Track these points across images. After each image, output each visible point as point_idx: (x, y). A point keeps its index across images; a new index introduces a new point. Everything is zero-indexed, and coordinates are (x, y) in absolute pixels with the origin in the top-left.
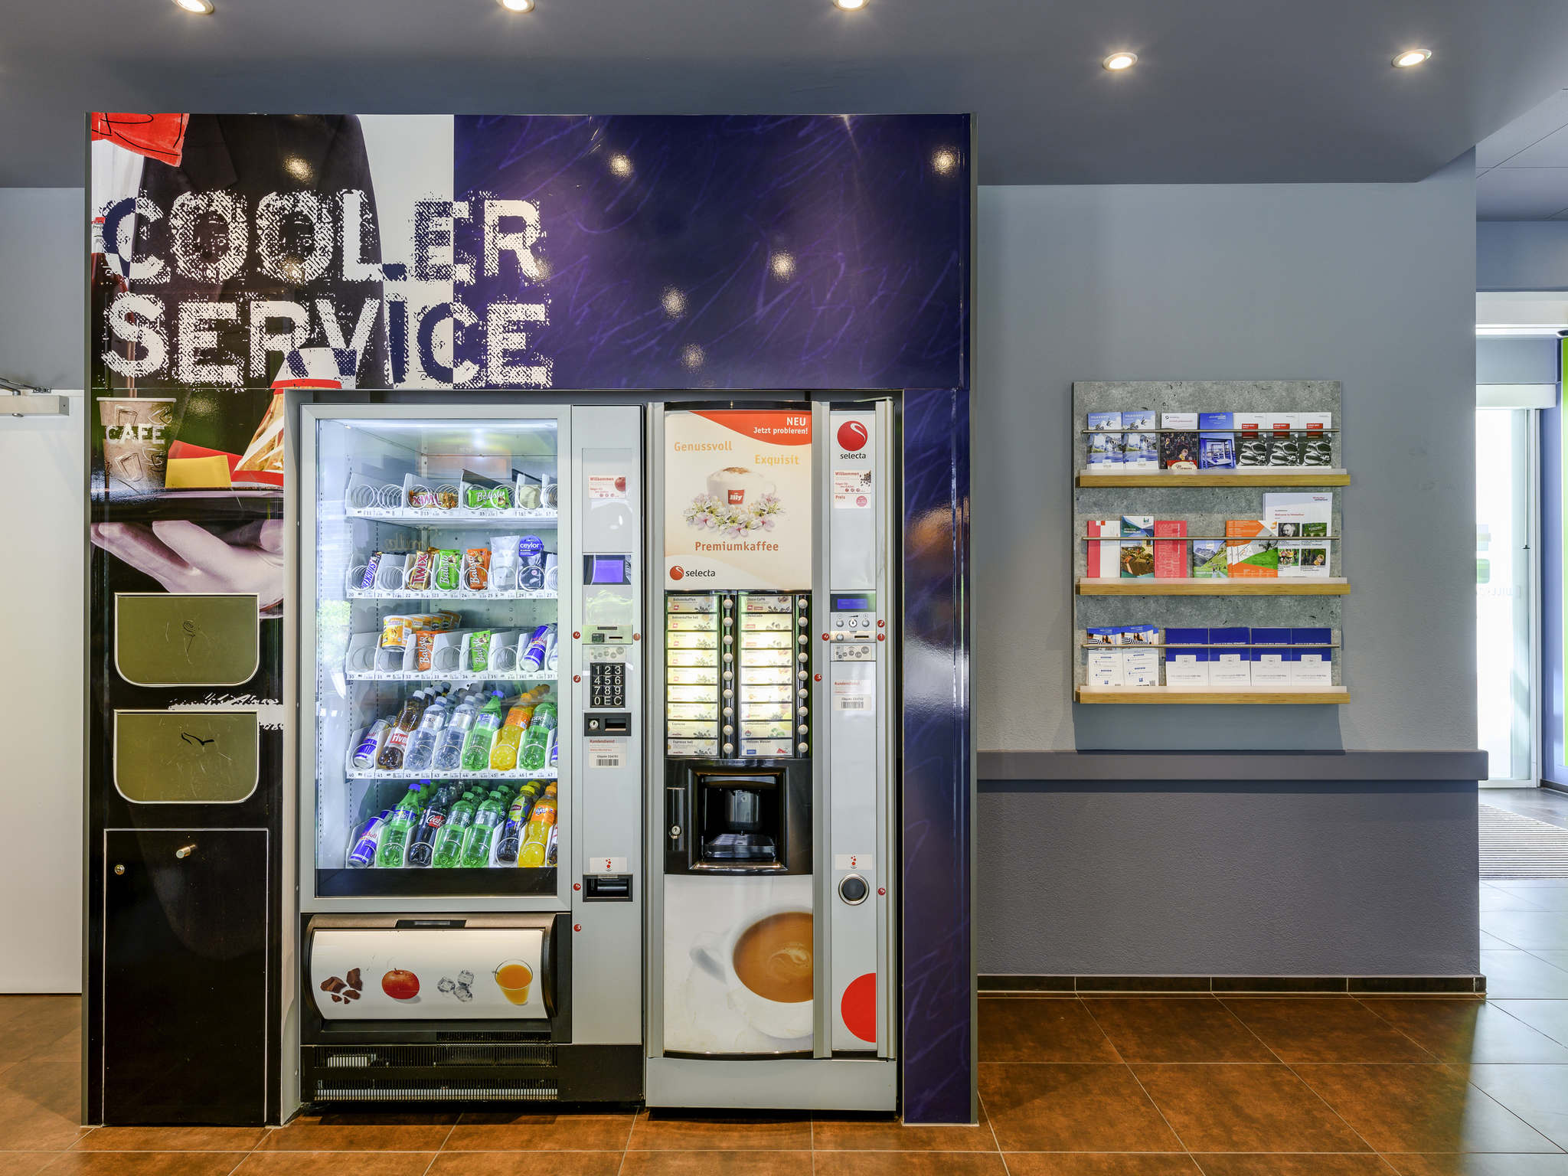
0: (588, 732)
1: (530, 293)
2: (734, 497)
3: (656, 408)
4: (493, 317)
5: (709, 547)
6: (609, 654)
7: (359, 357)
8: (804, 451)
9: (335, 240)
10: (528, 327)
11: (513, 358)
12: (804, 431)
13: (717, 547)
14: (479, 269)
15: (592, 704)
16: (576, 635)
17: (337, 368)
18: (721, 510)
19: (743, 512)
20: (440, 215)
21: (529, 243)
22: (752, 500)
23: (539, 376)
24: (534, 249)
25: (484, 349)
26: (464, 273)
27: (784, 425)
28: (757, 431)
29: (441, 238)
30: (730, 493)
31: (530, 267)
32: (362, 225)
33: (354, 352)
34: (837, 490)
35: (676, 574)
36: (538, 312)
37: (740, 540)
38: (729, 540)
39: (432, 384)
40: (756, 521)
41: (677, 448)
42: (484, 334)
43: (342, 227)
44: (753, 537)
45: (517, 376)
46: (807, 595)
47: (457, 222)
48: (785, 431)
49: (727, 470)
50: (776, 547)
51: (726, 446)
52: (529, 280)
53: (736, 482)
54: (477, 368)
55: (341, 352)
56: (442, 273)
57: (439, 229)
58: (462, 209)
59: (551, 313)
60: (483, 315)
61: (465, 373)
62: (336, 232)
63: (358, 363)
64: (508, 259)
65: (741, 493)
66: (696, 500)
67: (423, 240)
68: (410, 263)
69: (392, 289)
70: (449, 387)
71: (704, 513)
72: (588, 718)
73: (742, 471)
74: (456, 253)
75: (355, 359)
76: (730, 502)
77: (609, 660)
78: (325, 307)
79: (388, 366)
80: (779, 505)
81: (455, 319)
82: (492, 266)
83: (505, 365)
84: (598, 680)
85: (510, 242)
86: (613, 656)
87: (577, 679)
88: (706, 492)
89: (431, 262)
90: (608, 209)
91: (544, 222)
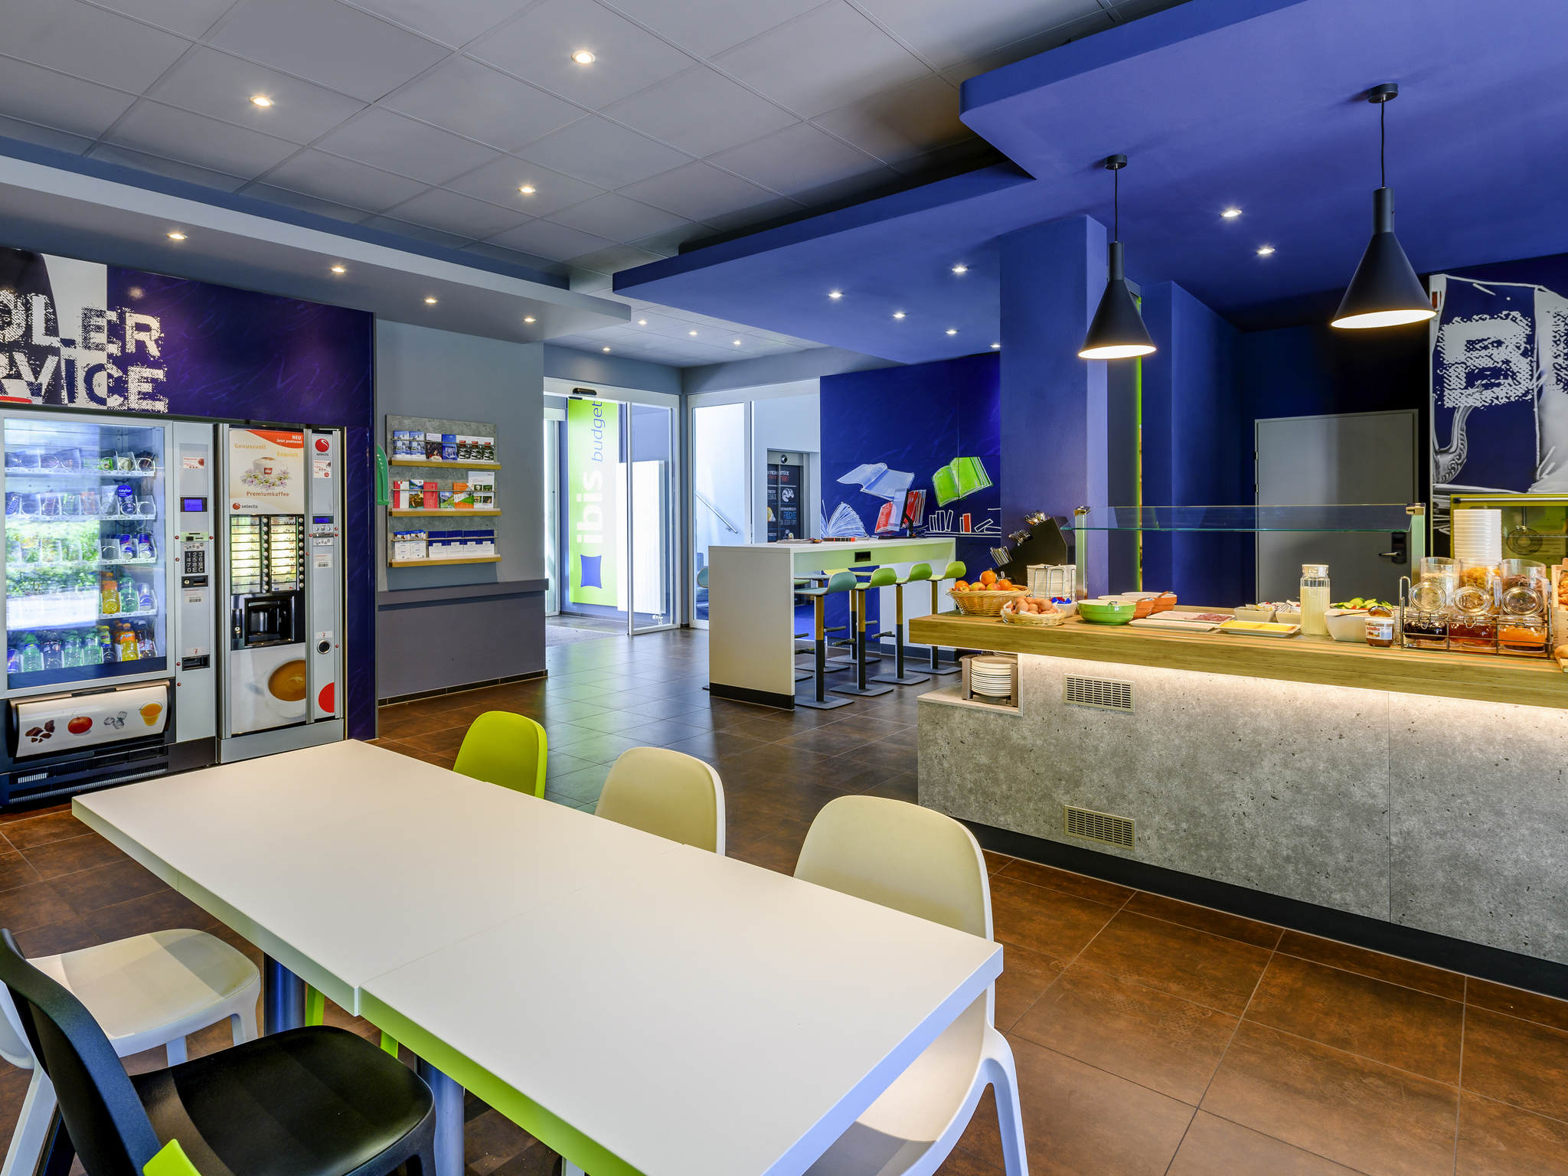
0: (184, 586)
1: (154, 364)
2: (267, 471)
3: (224, 427)
4: (132, 373)
5: (254, 494)
6: (195, 546)
7: (44, 387)
8: (300, 451)
9: (27, 321)
10: (154, 381)
11: (144, 396)
12: (301, 442)
13: (258, 494)
14: (123, 347)
15: (186, 572)
16: (177, 538)
17: (29, 392)
18: (261, 477)
19: (272, 478)
20: (98, 316)
21: (153, 338)
22: (275, 473)
23: (161, 406)
24: (156, 341)
25: (127, 390)
26: (114, 349)
27: (291, 439)
28: (278, 441)
29: (99, 328)
30: (265, 469)
31: (154, 350)
32: (46, 315)
33: (41, 384)
34: (315, 469)
35: (236, 507)
36: (159, 374)
37: (270, 491)
38: (264, 491)
39: (94, 406)
40: (278, 482)
41: (236, 446)
42: (126, 382)
43: (31, 314)
44: (277, 490)
45: (147, 405)
46: (302, 516)
47: (109, 322)
48: (292, 442)
49: (264, 458)
50: (288, 495)
51: (263, 447)
52: (154, 357)
53: (268, 464)
54: (122, 399)
55: (32, 383)
56: (99, 347)
57: (97, 324)
58: (113, 316)
59: (167, 375)
60: (126, 372)
61: (114, 401)
62: (27, 316)
63: (43, 391)
64: (140, 345)
65: (271, 469)
66: (247, 472)
67: (86, 328)
68: (79, 340)
69: (66, 352)
70: (105, 408)
71: (251, 478)
72: (184, 579)
73: (271, 459)
74: (108, 338)
75: (41, 388)
76: (265, 473)
77: (195, 549)
78: (20, 358)
79: (64, 394)
80: (288, 476)
81: (108, 373)
82: (131, 348)
83: (139, 399)
84: (189, 560)
85: (142, 336)
86: (198, 547)
87: (177, 560)
88: (252, 468)
89: (92, 341)
90: (199, 327)
91: (163, 329)
